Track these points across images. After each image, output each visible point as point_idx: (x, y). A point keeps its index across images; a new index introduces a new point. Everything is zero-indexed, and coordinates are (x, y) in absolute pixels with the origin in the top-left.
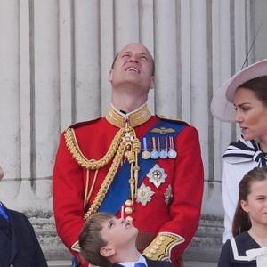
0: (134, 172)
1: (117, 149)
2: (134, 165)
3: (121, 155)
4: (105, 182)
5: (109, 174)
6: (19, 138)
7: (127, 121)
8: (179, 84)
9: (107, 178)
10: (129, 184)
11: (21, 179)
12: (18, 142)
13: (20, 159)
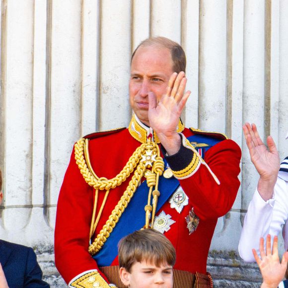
0: (152, 197)
1: (135, 169)
2: (154, 189)
3: (140, 177)
4: (117, 208)
5: (123, 198)
6: (30, 156)
7: (150, 136)
8: (229, 93)
9: (120, 204)
10: (145, 212)
11: (31, 206)
12: (29, 160)
13: (31, 180)
